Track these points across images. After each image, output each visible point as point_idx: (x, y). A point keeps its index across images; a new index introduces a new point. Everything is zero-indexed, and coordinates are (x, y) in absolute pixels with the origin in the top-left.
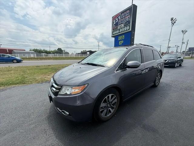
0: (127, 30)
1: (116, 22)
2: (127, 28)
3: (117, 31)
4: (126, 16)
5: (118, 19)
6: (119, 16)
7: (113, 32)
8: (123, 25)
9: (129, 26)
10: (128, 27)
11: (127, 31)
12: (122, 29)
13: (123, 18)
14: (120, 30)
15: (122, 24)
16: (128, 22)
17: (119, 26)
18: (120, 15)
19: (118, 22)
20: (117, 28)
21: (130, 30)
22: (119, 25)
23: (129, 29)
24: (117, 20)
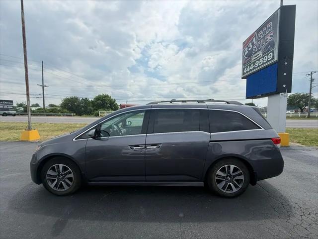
0: (268, 61)
1: (249, 49)
2: (269, 57)
3: (250, 65)
4: (267, 34)
5: (253, 44)
6: (254, 39)
7: (244, 69)
8: (261, 53)
9: (273, 52)
10: (271, 54)
11: (270, 62)
12: (259, 60)
13: (260, 40)
14: (256, 64)
15: (259, 50)
16: (269, 44)
17: (254, 56)
18: (255, 36)
19: (252, 50)
20: (251, 60)
21: (276, 59)
22: (254, 54)
23: (273, 58)
24: (251, 46)
